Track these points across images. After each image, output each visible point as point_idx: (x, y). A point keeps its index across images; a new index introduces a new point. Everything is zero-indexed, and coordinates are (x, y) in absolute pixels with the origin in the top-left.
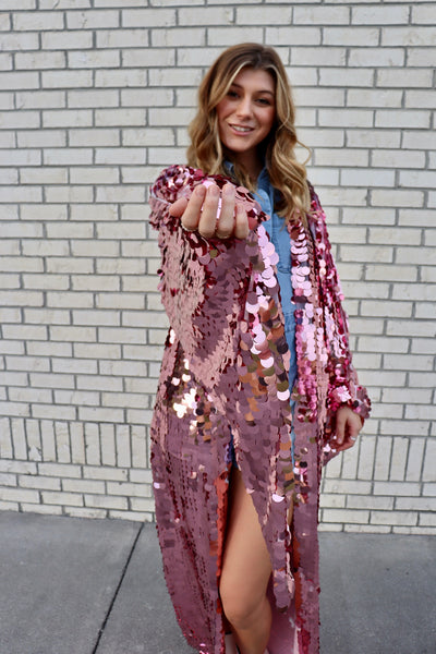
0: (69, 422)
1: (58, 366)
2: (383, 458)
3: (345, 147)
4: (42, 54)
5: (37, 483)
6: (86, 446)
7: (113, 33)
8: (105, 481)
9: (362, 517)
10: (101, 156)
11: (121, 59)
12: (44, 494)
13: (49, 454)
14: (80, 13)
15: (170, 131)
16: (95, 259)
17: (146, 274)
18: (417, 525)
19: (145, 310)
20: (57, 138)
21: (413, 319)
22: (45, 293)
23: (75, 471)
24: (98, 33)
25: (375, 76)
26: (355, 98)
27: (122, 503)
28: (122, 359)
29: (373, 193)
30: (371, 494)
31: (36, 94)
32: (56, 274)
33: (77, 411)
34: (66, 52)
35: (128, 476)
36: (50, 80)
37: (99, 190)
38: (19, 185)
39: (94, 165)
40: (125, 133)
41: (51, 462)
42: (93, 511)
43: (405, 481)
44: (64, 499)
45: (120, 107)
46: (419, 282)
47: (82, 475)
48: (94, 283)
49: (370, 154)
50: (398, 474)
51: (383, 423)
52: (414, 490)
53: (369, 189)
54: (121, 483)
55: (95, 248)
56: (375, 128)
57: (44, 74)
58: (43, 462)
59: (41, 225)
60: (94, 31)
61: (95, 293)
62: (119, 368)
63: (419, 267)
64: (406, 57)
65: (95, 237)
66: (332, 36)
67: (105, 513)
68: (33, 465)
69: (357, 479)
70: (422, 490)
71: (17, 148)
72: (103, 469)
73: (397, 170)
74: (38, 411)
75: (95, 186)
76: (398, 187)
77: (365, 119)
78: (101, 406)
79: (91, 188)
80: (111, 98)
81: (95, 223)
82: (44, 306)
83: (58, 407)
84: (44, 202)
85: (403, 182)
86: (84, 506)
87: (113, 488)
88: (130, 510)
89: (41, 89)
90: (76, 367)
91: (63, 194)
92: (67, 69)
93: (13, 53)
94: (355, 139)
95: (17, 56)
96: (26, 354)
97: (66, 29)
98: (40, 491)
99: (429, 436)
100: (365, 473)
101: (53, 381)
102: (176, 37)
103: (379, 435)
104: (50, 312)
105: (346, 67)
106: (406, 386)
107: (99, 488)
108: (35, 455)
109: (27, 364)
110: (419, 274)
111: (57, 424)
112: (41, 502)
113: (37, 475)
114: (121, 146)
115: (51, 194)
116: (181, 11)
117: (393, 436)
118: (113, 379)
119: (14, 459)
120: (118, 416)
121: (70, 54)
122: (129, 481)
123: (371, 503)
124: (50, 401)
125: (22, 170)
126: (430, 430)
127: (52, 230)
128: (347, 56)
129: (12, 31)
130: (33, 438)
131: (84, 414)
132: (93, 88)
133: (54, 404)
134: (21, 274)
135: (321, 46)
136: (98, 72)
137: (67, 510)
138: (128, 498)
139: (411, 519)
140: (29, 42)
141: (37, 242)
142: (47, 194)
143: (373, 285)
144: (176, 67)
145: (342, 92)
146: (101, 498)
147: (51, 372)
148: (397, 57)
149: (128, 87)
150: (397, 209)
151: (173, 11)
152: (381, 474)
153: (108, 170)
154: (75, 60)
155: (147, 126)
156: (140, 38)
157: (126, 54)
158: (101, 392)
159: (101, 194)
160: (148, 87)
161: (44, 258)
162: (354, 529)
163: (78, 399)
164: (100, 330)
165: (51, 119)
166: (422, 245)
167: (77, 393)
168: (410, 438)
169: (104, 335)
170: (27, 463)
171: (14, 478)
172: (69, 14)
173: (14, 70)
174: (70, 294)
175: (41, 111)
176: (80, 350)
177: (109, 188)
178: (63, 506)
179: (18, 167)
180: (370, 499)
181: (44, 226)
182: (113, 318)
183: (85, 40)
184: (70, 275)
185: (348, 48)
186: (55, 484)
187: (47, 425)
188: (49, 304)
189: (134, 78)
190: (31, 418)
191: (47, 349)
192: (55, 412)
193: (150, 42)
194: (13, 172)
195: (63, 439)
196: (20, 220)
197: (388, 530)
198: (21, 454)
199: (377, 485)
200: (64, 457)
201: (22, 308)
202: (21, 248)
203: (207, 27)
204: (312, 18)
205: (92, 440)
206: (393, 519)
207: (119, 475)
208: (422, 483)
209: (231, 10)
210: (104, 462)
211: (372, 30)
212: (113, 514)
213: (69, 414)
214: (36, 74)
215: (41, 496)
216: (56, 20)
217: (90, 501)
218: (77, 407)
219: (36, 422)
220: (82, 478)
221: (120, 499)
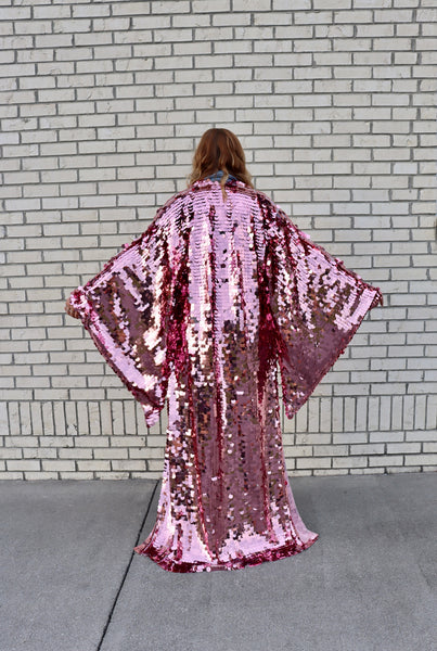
0: (99, 401)
1: (91, 357)
2: (338, 414)
3: (294, 189)
4: (79, 131)
5: (73, 454)
6: (113, 420)
7: (129, 115)
8: (128, 448)
9: (326, 463)
10: (123, 201)
11: (136, 133)
12: (79, 463)
13: (83, 429)
14: (106, 103)
15: (171, 182)
18: (368, 467)
20: (91, 189)
23: (103, 442)
24: (119, 115)
25: (312, 140)
26: (299, 156)
27: (141, 466)
29: (316, 219)
30: (331, 444)
31: (74, 158)
33: (106, 392)
34: (96, 128)
35: (146, 442)
36: (84, 148)
37: (121, 224)
38: (62, 223)
39: (117, 207)
40: (139, 183)
41: (85, 435)
42: (117, 474)
43: (355, 432)
44: (95, 466)
45: (136, 166)
47: (110, 444)
49: (312, 193)
50: (350, 427)
51: (336, 386)
52: (363, 438)
53: (313, 217)
54: (140, 448)
56: (314, 175)
57: (80, 144)
58: (78, 436)
59: (78, 252)
60: (116, 114)
64: (332, 127)
66: (281, 115)
67: (128, 474)
68: (71, 438)
69: (320, 432)
70: (369, 438)
71: (60, 197)
72: (126, 438)
73: (331, 203)
74: (75, 395)
75: (118, 222)
76: (333, 215)
77: (307, 169)
79: (115, 224)
80: (130, 160)
83: (90, 390)
84: (80, 235)
85: (336, 211)
86: (112, 470)
87: (134, 453)
88: (147, 471)
89: (78, 154)
91: (95, 228)
92: (97, 140)
93: (58, 130)
94: (300, 183)
95: (61, 132)
96: (66, 350)
97: (96, 113)
98: (76, 460)
99: (370, 395)
100: (326, 427)
101: (87, 370)
102: (174, 118)
103: (333, 396)
105: (292, 135)
106: (350, 358)
107: (123, 454)
108: (72, 431)
109: (67, 357)
111: (90, 403)
112: (77, 470)
113: (74, 447)
114: (137, 193)
115: (86, 229)
116: (177, 100)
117: (344, 397)
119: (55, 435)
121: (99, 130)
122: (146, 446)
123: (331, 451)
124: (85, 386)
125: (64, 212)
126: (370, 390)
127: (87, 255)
128: (292, 127)
129: (57, 115)
130: (71, 416)
131: (112, 394)
132: (116, 153)
133: (88, 388)
134: (62, 288)
135: (274, 121)
136: (119, 142)
137: (98, 475)
138: (146, 460)
139: (363, 462)
140: (70, 122)
141: (74, 264)
142: (83, 229)
144: (174, 137)
145: (290, 151)
146: (125, 462)
147: (85, 363)
148: (326, 127)
149: (141, 152)
150: (333, 230)
151: (172, 100)
152: (337, 428)
153: (127, 210)
154: (103, 133)
155: (155, 178)
156: (149, 118)
157: (139, 129)
159: (123, 228)
160: (155, 152)
161: (80, 276)
162: (321, 473)
163: (107, 382)
165: (85, 175)
166: (353, 255)
167: (106, 378)
168: (355, 397)
170: (66, 438)
171: (55, 451)
172: (98, 103)
173: (58, 142)
175: (78, 169)
177: (129, 224)
178: (94, 472)
179: (60, 210)
180: (331, 448)
181: (80, 252)
183: (110, 120)
185: (293, 122)
186: (88, 454)
187: (82, 405)
189: (145, 145)
190: (69, 400)
191: (82, 345)
192: (88, 394)
193: (156, 121)
194: (57, 214)
195: (95, 416)
196: (62, 249)
197: (346, 472)
198: (61, 430)
199: (335, 436)
200: (95, 430)
202: (63, 269)
203: (195, 110)
204: (267, 103)
205: (118, 415)
206: (349, 462)
207: (139, 442)
208: (368, 432)
209: (212, 98)
210: (127, 432)
211: (307, 110)
212: (135, 475)
213: (100, 395)
214: (75, 144)
215: (76, 466)
216: (89, 107)
217: (116, 466)
218: (105, 389)
219: (73, 403)
220: (110, 447)
221: (140, 462)
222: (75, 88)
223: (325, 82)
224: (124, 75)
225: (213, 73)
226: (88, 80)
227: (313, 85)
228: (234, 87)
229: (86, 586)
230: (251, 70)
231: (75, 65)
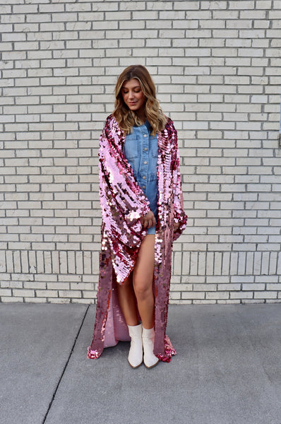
0: (51, 251)
1: (46, 222)
2: (210, 263)
3: (184, 111)
4: (41, 70)
5: (33, 285)
6: (60, 264)
7: (75, 60)
8: (70, 282)
9: (201, 296)
10: (69, 117)
11: (79, 72)
12: (37, 292)
13: (40, 269)
14: (59, 51)
15: (102, 105)
16: (66, 167)
17: (91, 174)
18: (229, 299)
19: (91, 191)
20: (48, 109)
21: (220, 192)
22: (40, 185)
23: (54, 278)
24: (68, 60)
25: (197, 79)
26: (188, 89)
27: (78, 294)
28: (79, 217)
29: (199, 132)
30: (205, 283)
31: (37, 88)
32: (46, 175)
33: (56, 245)
34: (52, 68)
35: (82, 279)
36: (44, 81)
37: (68, 133)
38: (29, 131)
39: (66, 122)
40: (81, 106)
41: (41, 273)
42: (63, 300)
43: (221, 275)
44: (48, 294)
45: (78, 94)
46: (222, 174)
47: (58, 279)
48: (65, 179)
49: (196, 114)
50: (218, 272)
51: (209, 245)
52: (226, 279)
53: (197, 131)
54: (78, 283)
55: (66, 162)
56: (198, 103)
57: (42, 79)
58: (37, 273)
59: (39, 151)
60: (66, 59)
61: (66, 184)
62: (78, 222)
63: (221, 167)
64: (211, 70)
65: (66, 156)
66: (177, 62)
67: (69, 300)
68: (32, 275)
69: (198, 275)
70: (230, 279)
71: (28, 114)
72: (69, 276)
73: (209, 122)
74: (35, 246)
75: (66, 131)
76: (209, 130)
77: (193, 98)
78: (68, 242)
79: (64, 133)
80: (75, 90)
81: (66, 149)
82: (40, 191)
83: (46, 244)
84: (41, 140)
85: (212, 127)
86: (58, 297)
87: (74, 286)
88: (82, 298)
89: (40, 86)
90: (56, 222)
91: (50, 135)
92: (53, 76)
93: (27, 69)
94: (189, 108)
95: (29, 70)
96: (30, 216)
97: (53, 58)
98: (35, 290)
99: (232, 251)
100: (202, 272)
101: (43, 230)
102: (104, 62)
103: (207, 251)
104: (43, 194)
105: (183, 75)
106: (219, 226)
107: (66, 286)
108: (33, 270)
109: (30, 221)
110: (222, 170)
111: (45, 252)
112: (36, 296)
113: (34, 281)
114: (79, 112)
115: (44, 136)
116: (107, 50)
117: (214, 252)
118: (75, 227)
119: (21, 273)
120: (77, 247)
121: (54, 70)
122: (82, 282)
123: (205, 288)
124: (42, 240)
125: (30, 124)
126: (232, 248)
127: (45, 153)
128: (184, 70)
129: (27, 59)
130: (32, 261)
131: (60, 246)
132: (65, 85)
133: (44, 242)
134: (28, 175)
135: (172, 66)
137: (49, 300)
138: (82, 291)
139: (226, 296)
140: (35, 64)
141: (36, 159)
142: (42, 136)
143: (200, 176)
144: (105, 75)
145: (182, 86)
146: (67, 292)
147: (43, 225)
148: (207, 71)
149: (82, 85)
150: (210, 140)
151: (103, 50)
152: (210, 272)
154: (57, 72)
155: (91, 103)
156: (88, 63)
157: (81, 70)
158: (68, 234)
159: (69, 135)
160: (92, 85)
161: (40, 167)
162: (198, 302)
163: (56, 238)
164: (68, 202)
165: (44, 100)
166: (222, 157)
167: (56, 235)
168: (222, 252)
169: (70, 205)
170: (28, 275)
171: (21, 283)
172: (54, 51)
173: (27, 77)
174: (53, 185)
175: (40, 96)
176: (58, 213)
177: (73, 133)
178: (47, 298)
179: (28, 123)
180: (205, 286)
181: (41, 151)
182: (74, 196)
183: (62, 63)
184: (53, 175)
185: (184, 67)
186: (43, 286)
187: (39, 253)
188: (42, 190)
189: (85, 81)
190: (32, 250)
191: (41, 213)
192: (44, 246)
193: (93, 64)
194: (26, 125)
195: (48, 261)
196: (28, 149)
197: (215, 302)
198: (25, 270)
199: (208, 278)
200: (48, 270)
201: (28, 193)
202: (29, 162)
203: (119, 57)
204: (167, 53)
205: (63, 260)
206: (217, 296)
207: (77, 279)
208: (230, 276)
209: (130, 50)
210: (69, 272)
211: (194, 59)
212: (74, 300)
213: (52, 247)
214: (38, 79)
215: (35, 293)
216: (48, 54)
217: (61, 294)
218: (56, 243)
219: (34, 252)
220: (58, 281)
221: (77, 292)
222: (39, 41)
223: (207, 40)
224: (71, 33)
225: (132, 33)
226: (47, 36)
227: (198, 42)
228: (145, 42)
229: (38, 375)
230: (157, 31)
231: (39, 26)
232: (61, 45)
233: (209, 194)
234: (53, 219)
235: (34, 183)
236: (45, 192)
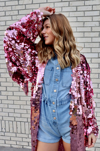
0: (13, 121)
1: (10, 106)
3: (84, 47)
4: (6, 26)
5: (4, 138)
6: (17, 128)
8: (22, 138)
12: (6, 141)
13: (7, 130)
14: (15, 16)
22: (6, 87)
23: (14, 135)
25: (92, 29)
26: (86, 34)
28: (26, 105)
32: (9, 82)
33: (15, 118)
35: (28, 136)
41: (8, 132)
42: (19, 146)
44: (11, 142)
47: (16, 136)
49: (91, 49)
53: (91, 58)
54: (26, 138)
56: (92, 42)
58: (6, 132)
61: (19, 87)
62: (26, 107)
64: (99, 24)
66: (79, 19)
67: (22, 146)
68: (3, 133)
72: (22, 134)
73: (99, 53)
76: (99, 58)
77: (90, 40)
78: (21, 117)
82: (6, 91)
83: (10, 117)
87: (24, 140)
88: (29, 146)
90: (14, 107)
94: (87, 45)
96: (1, 103)
97: (12, 20)
98: (5, 140)
101: (8, 110)
104: (8, 92)
105: (84, 27)
107: (20, 139)
108: (4, 130)
109: (2, 106)
111: (10, 122)
112: (5, 143)
113: (4, 136)
118: (24, 110)
120: (25, 120)
122: (28, 138)
124: (8, 116)
128: (84, 24)
131: (17, 119)
133: (9, 116)
135: (77, 21)
137: (12, 146)
138: (28, 142)
140: (3, 23)
141: (4, 74)
145: (83, 33)
146: (21, 142)
147: (8, 108)
148: (97, 24)
150: (99, 63)
158: (21, 113)
161: (6, 78)
163: (15, 115)
164: (21, 97)
167: (15, 114)
170: (2, 132)
172: (13, 16)
174: (13, 87)
176: (15, 102)
178: (11, 144)
184: (13, 82)
185: (84, 22)
186: (9, 138)
187: (7, 122)
188: (7, 90)
190: (3, 120)
191: (7, 102)
195: (11, 126)
200: (11, 131)
201: (1, 91)
205: (19, 126)
207: (26, 136)
210: (22, 132)
211: (90, 17)
212: (24, 147)
213: (13, 119)
215: (5, 142)
216: (10, 18)
217: (18, 143)
218: (15, 117)
219: (4, 121)
220: (16, 137)
221: (26, 143)
222: (5, 11)
223: (97, 6)
224: (22, 6)
225: (54, 4)
226: (9, 8)
227: (92, 7)
228: (62, 9)
230: (68, 2)
231: (5, 3)
232: (16, 13)
233: (98, 94)
234: (13, 105)
235: (3, 86)
236: (9, 91)
